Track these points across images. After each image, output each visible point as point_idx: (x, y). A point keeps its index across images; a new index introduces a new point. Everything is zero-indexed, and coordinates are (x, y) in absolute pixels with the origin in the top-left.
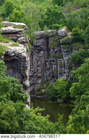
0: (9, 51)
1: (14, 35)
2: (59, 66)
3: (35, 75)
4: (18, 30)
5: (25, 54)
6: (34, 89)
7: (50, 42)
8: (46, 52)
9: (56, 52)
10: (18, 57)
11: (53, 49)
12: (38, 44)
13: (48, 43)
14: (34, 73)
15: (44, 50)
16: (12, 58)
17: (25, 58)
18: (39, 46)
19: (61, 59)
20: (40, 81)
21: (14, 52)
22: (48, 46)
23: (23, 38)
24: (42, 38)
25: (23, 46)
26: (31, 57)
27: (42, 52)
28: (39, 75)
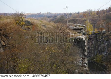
0: (77, 37)
1: (80, 30)
2: (102, 48)
3: (91, 52)
4: (81, 28)
5: (84, 39)
6: (90, 59)
7: (98, 36)
8: (96, 41)
9: (101, 41)
10: (81, 40)
11: (99, 39)
12: (92, 37)
13: (97, 37)
14: (90, 51)
15: (95, 40)
16: (78, 41)
17: (84, 41)
18: (92, 38)
19: (103, 44)
20: (93, 55)
21: (79, 38)
22: (97, 38)
23: (84, 32)
24: (94, 34)
25: (84, 35)
26: (88, 44)
27: (94, 41)
28: (93, 52)
